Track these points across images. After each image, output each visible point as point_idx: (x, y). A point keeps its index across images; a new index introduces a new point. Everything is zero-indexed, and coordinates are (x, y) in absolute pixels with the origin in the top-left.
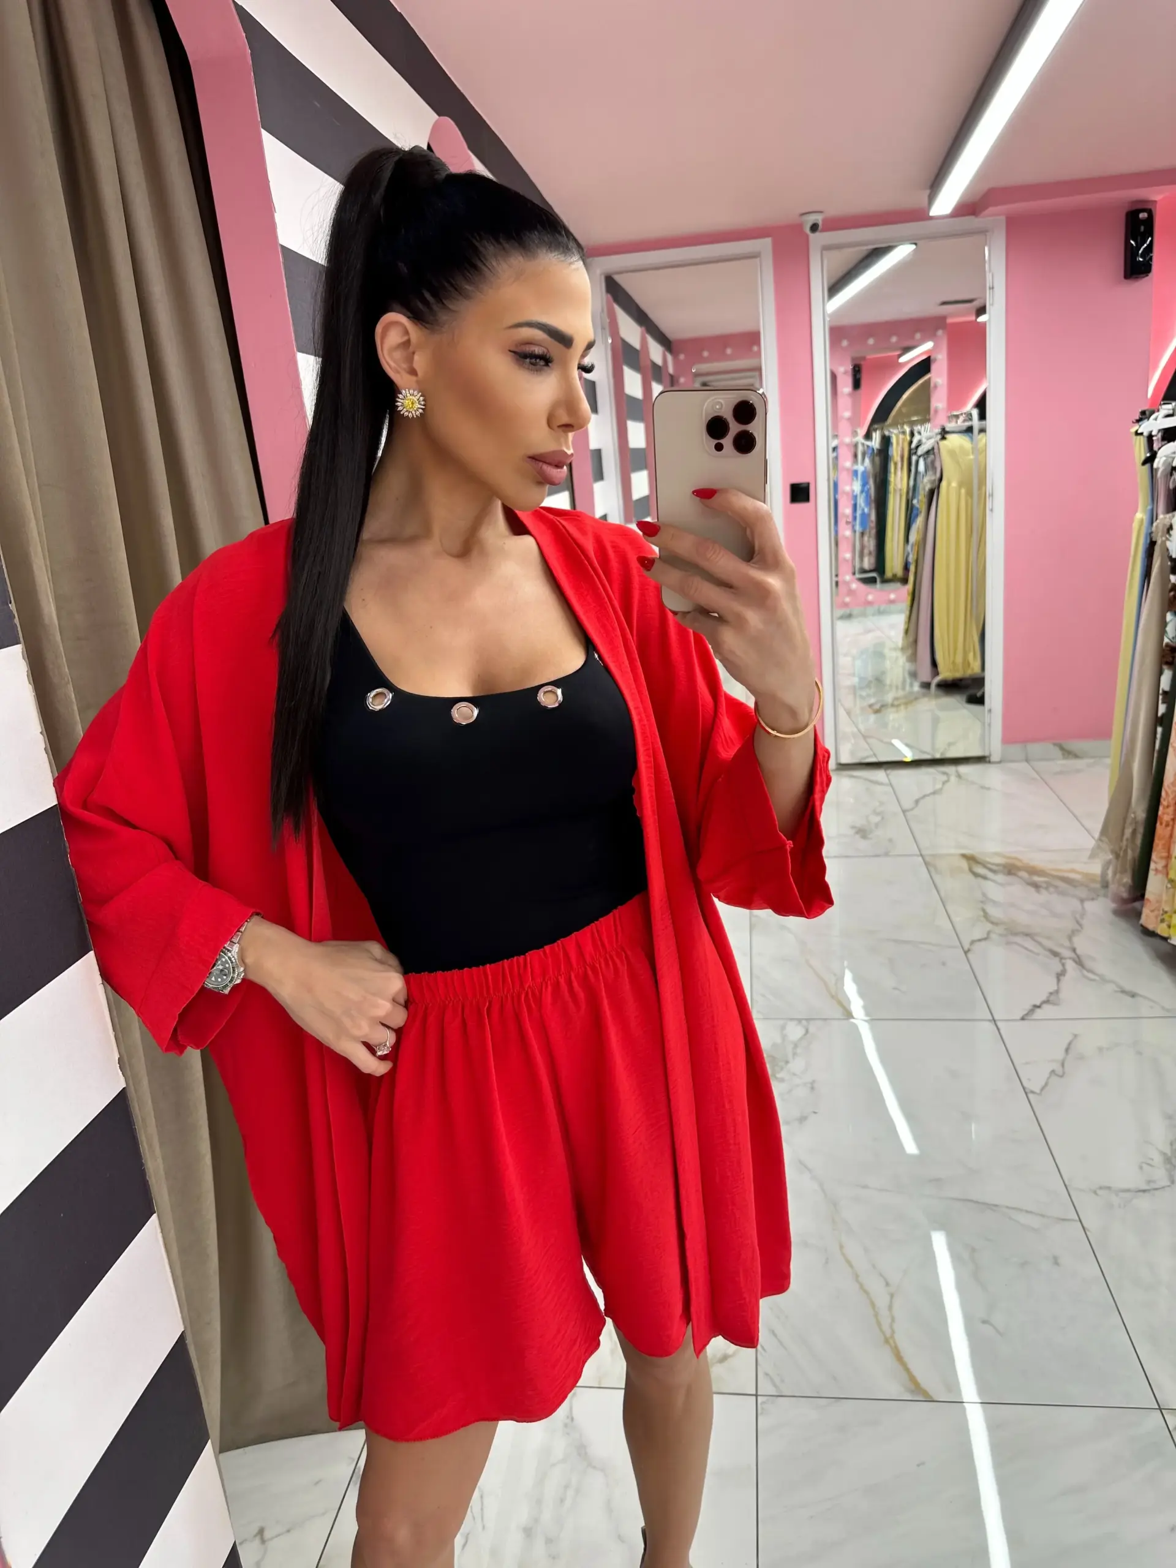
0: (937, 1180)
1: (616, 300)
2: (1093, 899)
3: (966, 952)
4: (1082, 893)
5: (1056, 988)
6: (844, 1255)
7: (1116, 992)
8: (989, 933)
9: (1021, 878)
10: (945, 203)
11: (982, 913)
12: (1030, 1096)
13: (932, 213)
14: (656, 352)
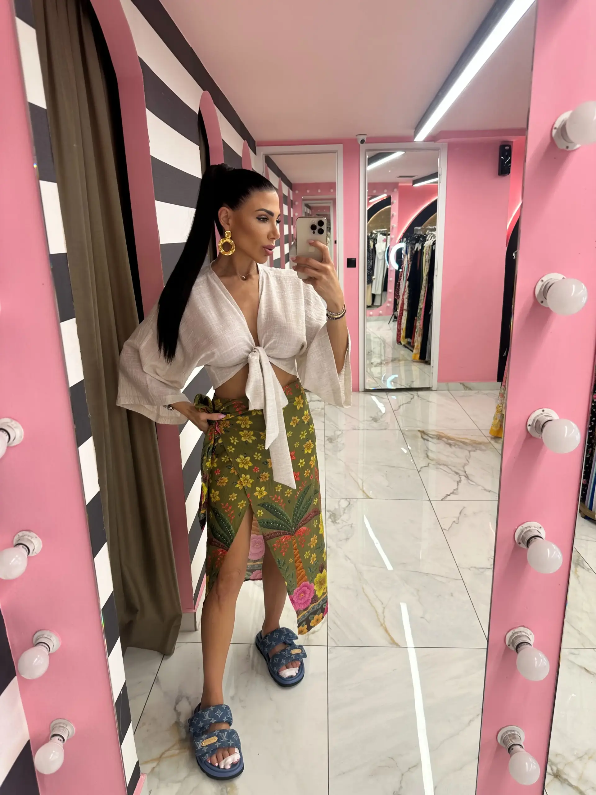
0: (404, 564)
1: (269, 166)
2: (474, 451)
3: (419, 472)
4: (470, 448)
5: (456, 488)
6: (364, 592)
7: (482, 490)
8: (428, 464)
9: (444, 441)
10: (421, 137)
11: (426, 456)
12: (444, 531)
13: (415, 140)
14: (285, 190)
